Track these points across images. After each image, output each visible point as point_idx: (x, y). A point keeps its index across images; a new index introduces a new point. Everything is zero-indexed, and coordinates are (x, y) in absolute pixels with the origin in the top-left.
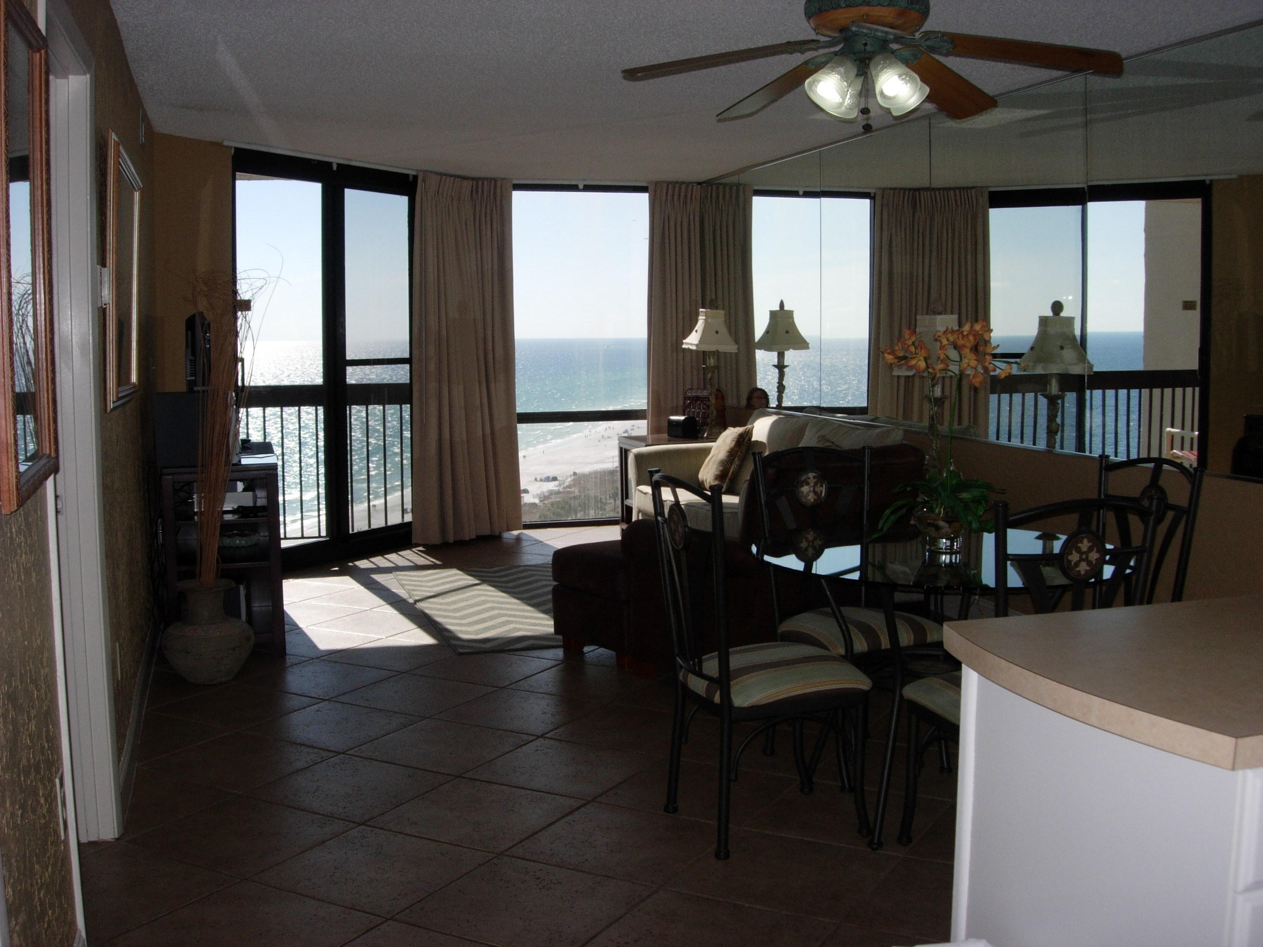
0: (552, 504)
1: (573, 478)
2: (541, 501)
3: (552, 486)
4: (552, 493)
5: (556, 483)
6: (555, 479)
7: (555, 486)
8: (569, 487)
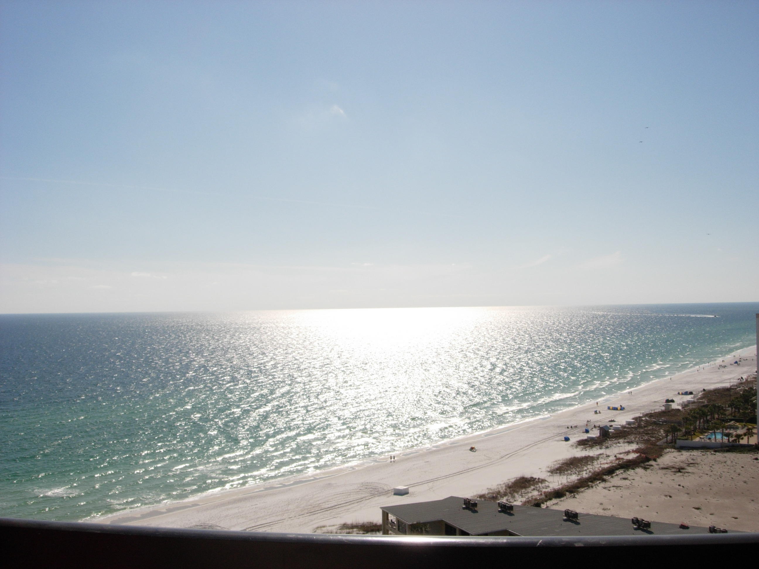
0: (691, 410)
1: (703, 392)
2: (683, 408)
3: (689, 398)
4: (689, 402)
5: (692, 396)
6: (691, 393)
7: (692, 398)
8: (701, 398)
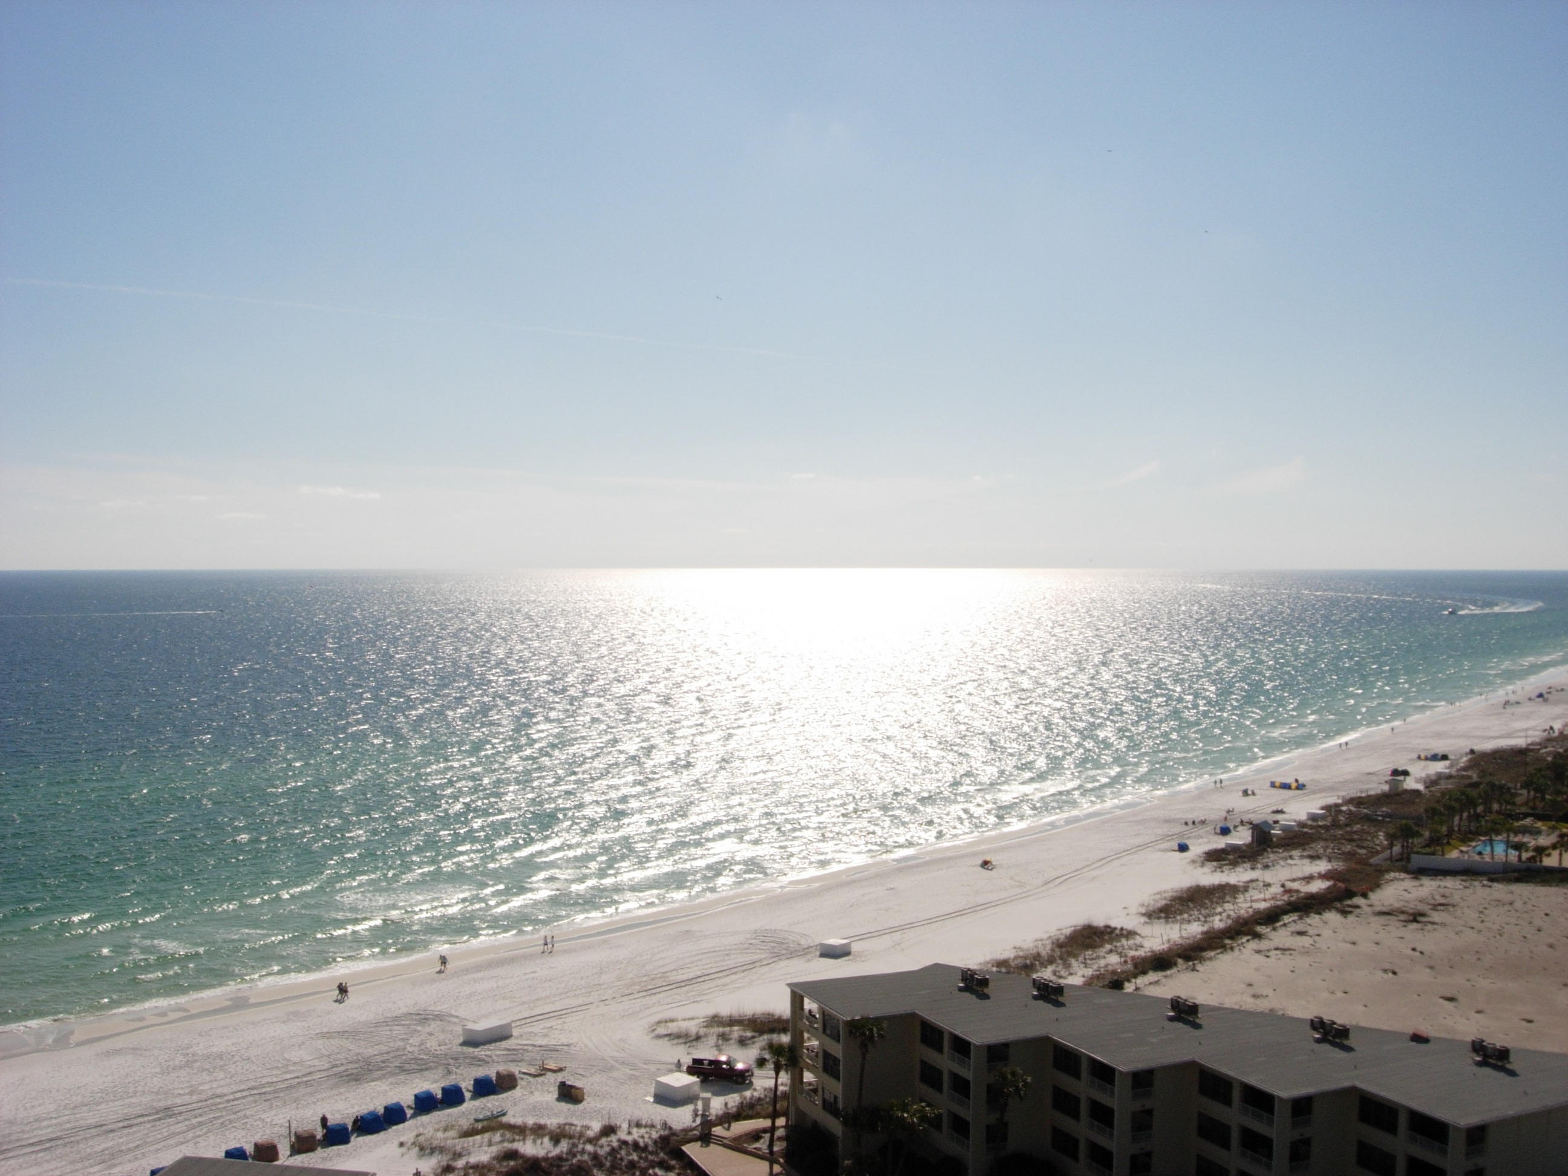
0: (1443, 794)
1: (1469, 757)
2: (1426, 787)
3: (1440, 767)
4: (1440, 777)
5: (1447, 763)
6: (1444, 757)
7: (1446, 768)
8: (1464, 769)
